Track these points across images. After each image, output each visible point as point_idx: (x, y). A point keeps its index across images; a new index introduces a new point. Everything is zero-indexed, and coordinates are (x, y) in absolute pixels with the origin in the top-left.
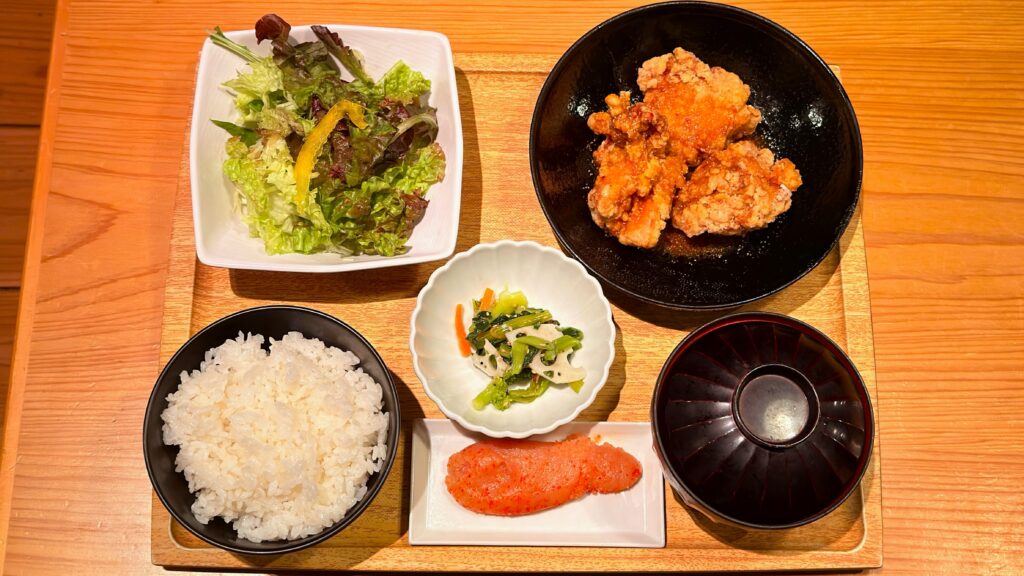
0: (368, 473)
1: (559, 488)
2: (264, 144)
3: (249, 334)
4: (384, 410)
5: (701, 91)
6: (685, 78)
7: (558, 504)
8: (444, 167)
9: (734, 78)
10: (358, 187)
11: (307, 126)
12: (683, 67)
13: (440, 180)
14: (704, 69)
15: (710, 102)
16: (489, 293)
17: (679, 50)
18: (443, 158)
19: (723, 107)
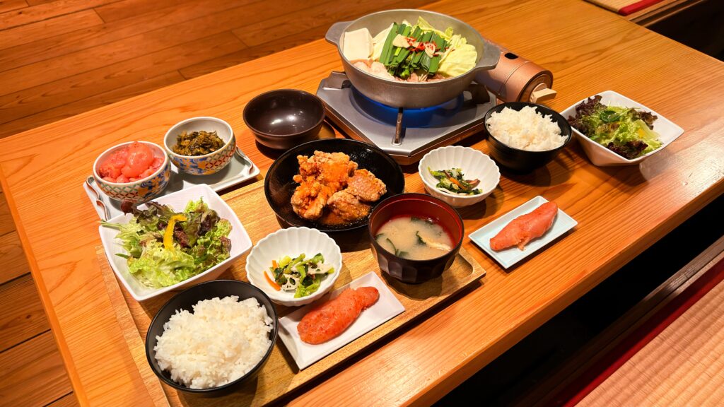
0: (268, 333)
1: (350, 309)
2: (145, 246)
3: (181, 310)
4: (261, 306)
5: (331, 162)
6: (322, 161)
7: (355, 320)
8: (230, 224)
9: (341, 154)
10: (196, 244)
11: (161, 232)
12: (320, 157)
13: (231, 229)
14: (328, 155)
15: (336, 165)
16: (274, 262)
17: (316, 152)
18: (227, 221)
19: (342, 164)
